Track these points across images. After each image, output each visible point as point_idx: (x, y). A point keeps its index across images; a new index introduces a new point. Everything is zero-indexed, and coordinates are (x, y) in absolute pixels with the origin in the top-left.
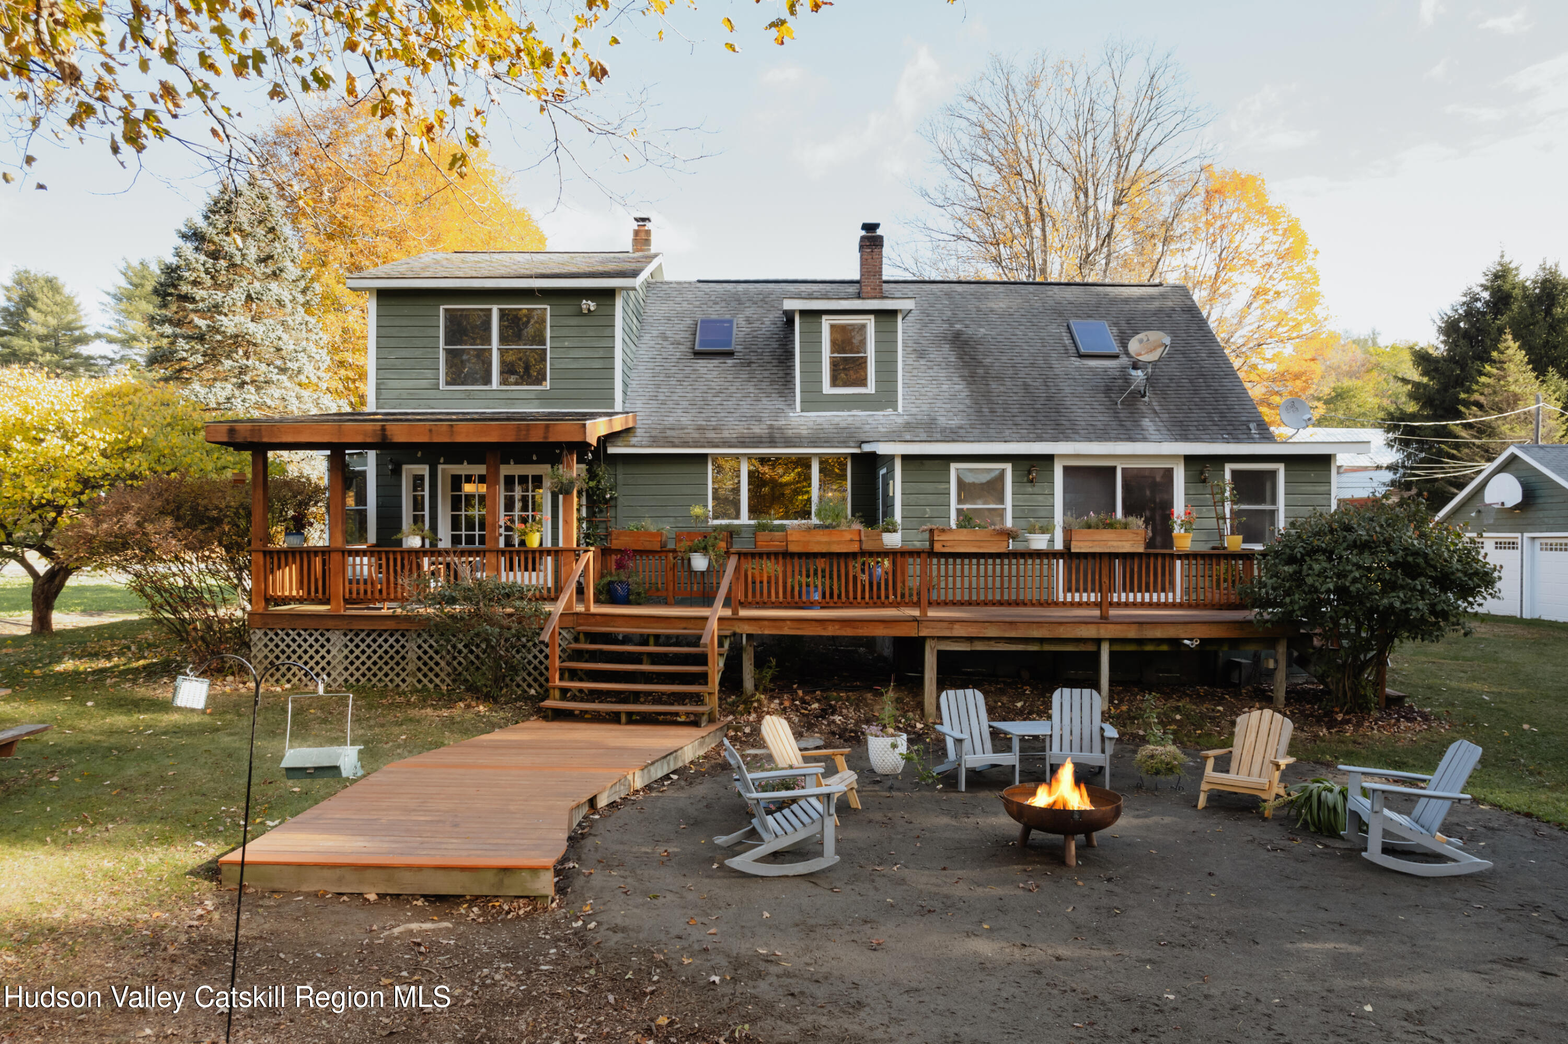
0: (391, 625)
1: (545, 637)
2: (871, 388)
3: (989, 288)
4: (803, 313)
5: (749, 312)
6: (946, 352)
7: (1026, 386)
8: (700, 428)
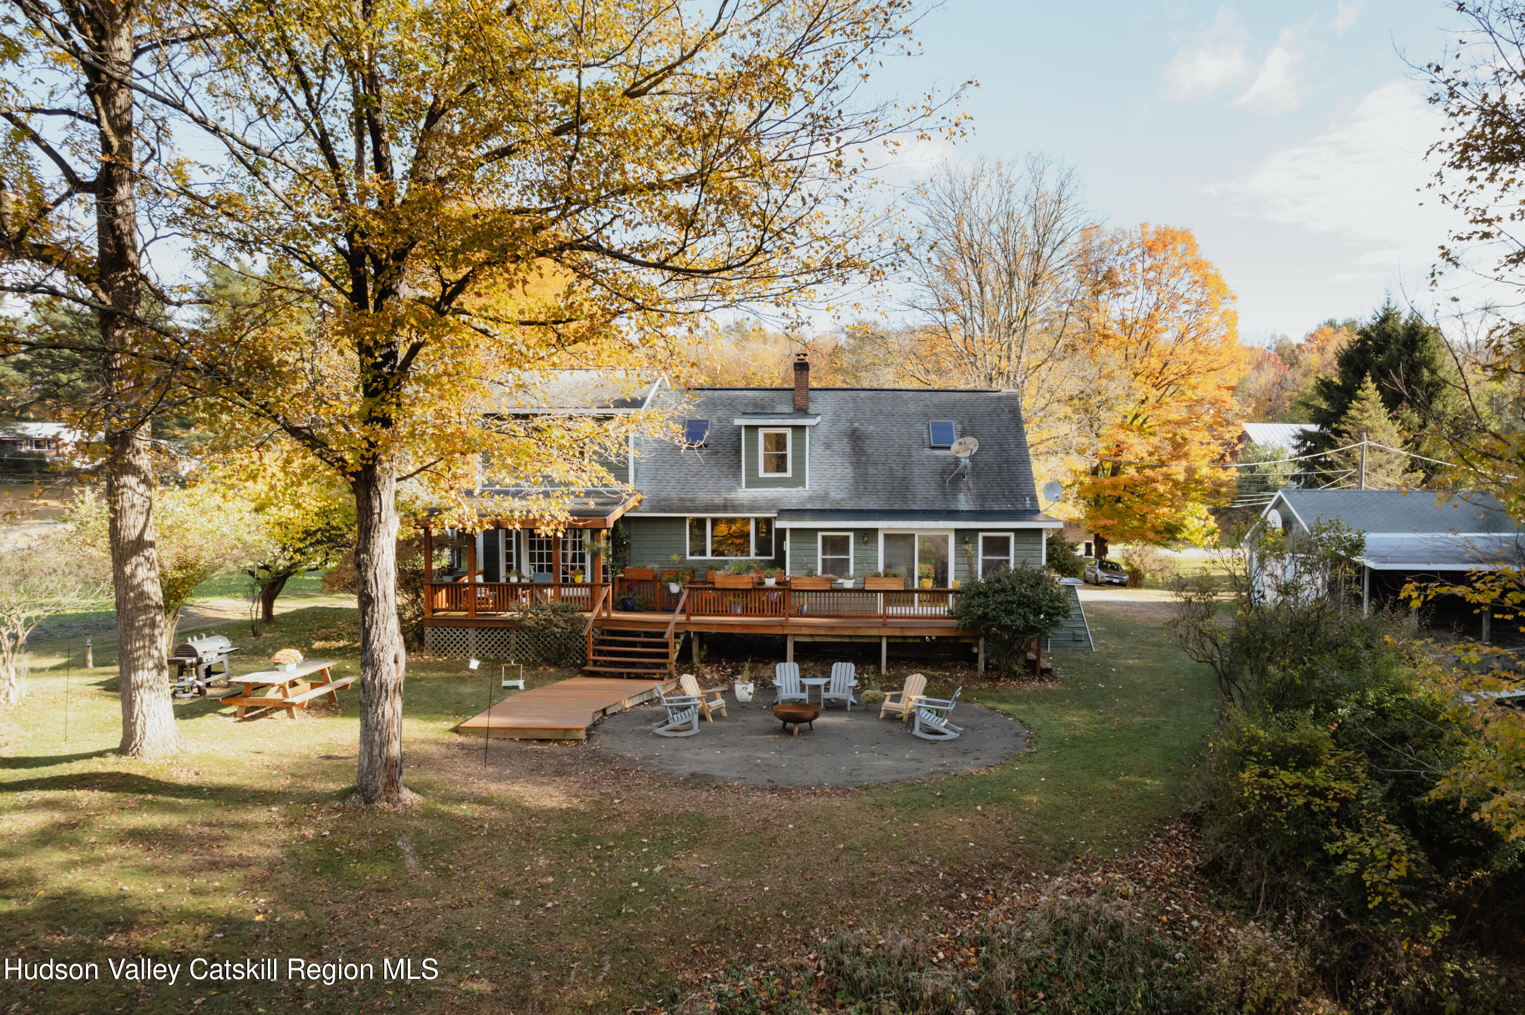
0: (501, 625)
1: (585, 633)
2: (789, 474)
3: (883, 394)
4: (747, 427)
5: (720, 413)
6: (844, 445)
7: (891, 469)
8: (682, 500)
